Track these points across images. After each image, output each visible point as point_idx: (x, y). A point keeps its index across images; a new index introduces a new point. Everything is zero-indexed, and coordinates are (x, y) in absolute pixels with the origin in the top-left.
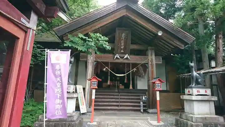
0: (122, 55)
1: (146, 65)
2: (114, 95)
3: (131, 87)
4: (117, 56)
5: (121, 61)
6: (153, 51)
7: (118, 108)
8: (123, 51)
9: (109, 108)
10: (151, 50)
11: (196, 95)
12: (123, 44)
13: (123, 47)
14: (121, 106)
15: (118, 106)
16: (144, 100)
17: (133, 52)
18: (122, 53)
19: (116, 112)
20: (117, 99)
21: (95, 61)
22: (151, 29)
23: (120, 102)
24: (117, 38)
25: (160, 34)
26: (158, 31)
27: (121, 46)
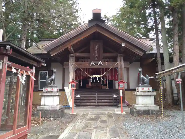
0: (96, 62)
3: (107, 87)
5: (96, 67)
6: (122, 57)
7: (95, 104)
8: (97, 59)
10: (120, 56)
11: (141, 92)
12: (97, 53)
13: (97, 56)
14: (98, 102)
15: (95, 102)
17: (105, 59)
18: (97, 61)
19: (94, 107)
20: (95, 97)
21: (75, 68)
22: (116, 41)
23: (98, 100)
24: (92, 49)
25: (123, 45)
26: (122, 43)
27: (95, 55)
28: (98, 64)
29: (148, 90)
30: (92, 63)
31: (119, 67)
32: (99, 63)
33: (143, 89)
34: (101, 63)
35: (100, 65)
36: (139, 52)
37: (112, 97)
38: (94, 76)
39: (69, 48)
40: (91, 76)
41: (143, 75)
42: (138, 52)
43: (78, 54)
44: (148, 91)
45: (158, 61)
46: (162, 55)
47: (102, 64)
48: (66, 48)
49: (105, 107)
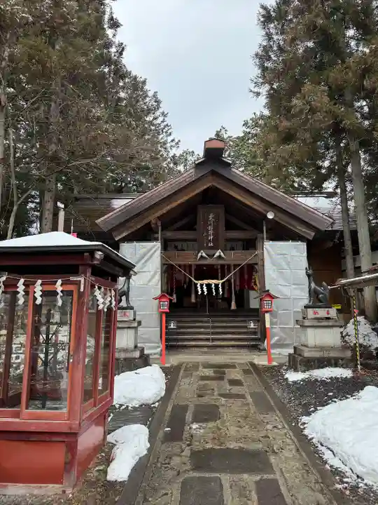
0: (211, 252)
2: (201, 322)
3: (233, 306)
4: (202, 253)
5: (209, 261)
7: (208, 343)
8: (212, 244)
9: (193, 343)
11: (312, 319)
12: (211, 232)
13: (212, 238)
14: (213, 340)
15: (208, 340)
16: (252, 328)
17: (230, 245)
18: (211, 248)
19: (206, 349)
20: (208, 327)
21: (164, 264)
22: (255, 207)
23: (213, 333)
24: (200, 223)
25: (270, 216)
26: (268, 212)
27: (208, 236)
28: (215, 256)
29: (327, 316)
30: (200, 254)
32: (217, 254)
33: (315, 313)
34: (222, 254)
35: (220, 257)
36: (304, 232)
37: (246, 327)
38: (205, 282)
39: (153, 222)
40: (199, 282)
41: (316, 284)
42: (304, 230)
43: (169, 234)
44: (328, 318)
45: (346, 248)
46: (354, 234)
47: (223, 256)
48: (146, 221)
49: (231, 350)
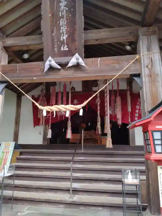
0: (63, 60)
1: (135, 78)
4: (50, 61)
8: (66, 48)
12: (64, 29)
13: (65, 37)
14: (76, 191)
18: (65, 53)
28: (69, 65)
30: (47, 63)
31: (145, 72)
35: (77, 66)
47: (83, 64)
